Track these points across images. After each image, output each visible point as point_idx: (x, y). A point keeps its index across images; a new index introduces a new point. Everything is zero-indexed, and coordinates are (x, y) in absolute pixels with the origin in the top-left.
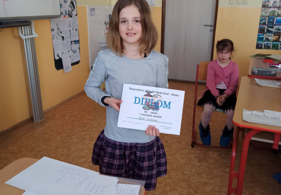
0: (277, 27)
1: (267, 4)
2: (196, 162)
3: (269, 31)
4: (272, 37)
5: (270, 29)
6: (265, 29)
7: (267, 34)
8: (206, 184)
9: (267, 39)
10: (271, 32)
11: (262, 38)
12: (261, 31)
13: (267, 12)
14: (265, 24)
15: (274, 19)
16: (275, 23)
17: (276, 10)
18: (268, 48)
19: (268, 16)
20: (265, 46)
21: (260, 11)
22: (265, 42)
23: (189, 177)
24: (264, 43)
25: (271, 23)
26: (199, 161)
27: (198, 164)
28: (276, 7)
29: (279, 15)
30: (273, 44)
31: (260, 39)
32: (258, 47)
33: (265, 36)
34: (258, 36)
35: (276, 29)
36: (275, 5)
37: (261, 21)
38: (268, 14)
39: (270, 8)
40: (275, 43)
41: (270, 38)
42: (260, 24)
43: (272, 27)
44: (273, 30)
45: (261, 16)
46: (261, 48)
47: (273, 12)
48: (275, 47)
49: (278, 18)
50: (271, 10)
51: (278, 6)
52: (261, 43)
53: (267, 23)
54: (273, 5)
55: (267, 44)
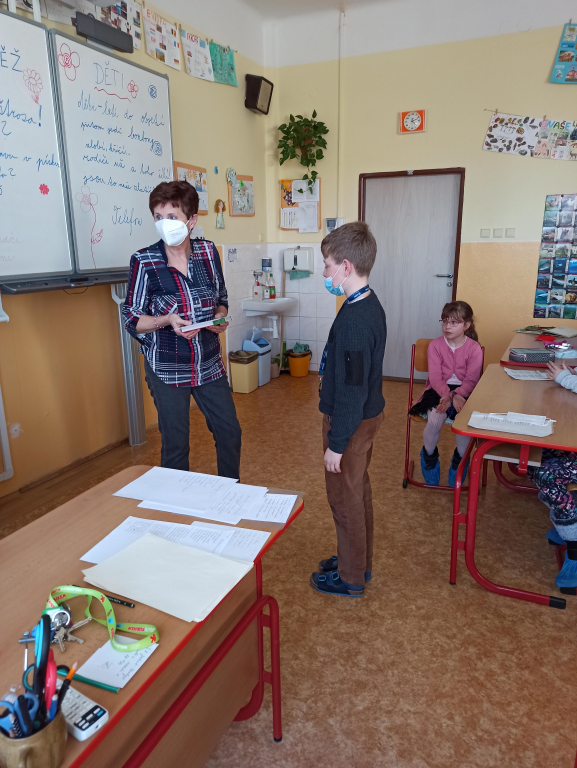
0: (571, 277)
1: (550, 236)
2: (409, 510)
3: (555, 285)
4: (562, 296)
5: (559, 282)
6: (548, 281)
7: (554, 291)
8: (421, 543)
9: (554, 299)
10: (561, 286)
11: (545, 298)
12: (542, 284)
13: (551, 251)
14: (548, 271)
15: (564, 263)
16: (567, 270)
17: (569, 246)
18: (557, 315)
19: (554, 258)
20: (550, 312)
21: (538, 248)
22: (551, 306)
23: (394, 532)
24: (547, 307)
25: (560, 270)
26: (413, 510)
27: (411, 514)
28: (567, 241)
29: (573, 256)
30: (565, 309)
31: (540, 299)
32: (537, 313)
33: (549, 295)
34: (537, 294)
35: (570, 281)
36: (565, 238)
37: (540, 266)
38: (553, 255)
39: (557, 242)
40: (568, 306)
41: (559, 298)
42: (539, 272)
43: (562, 278)
44: (565, 283)
45: (541, 258)
46: (543, 316)
47: (563, 250)
48: (570, 314)
49: (573, 261)
50: (558, 246)
51: (571, 239)
52: (542, 306)
53: (551, 270)
54: (562, 237)
55: (555, 308)
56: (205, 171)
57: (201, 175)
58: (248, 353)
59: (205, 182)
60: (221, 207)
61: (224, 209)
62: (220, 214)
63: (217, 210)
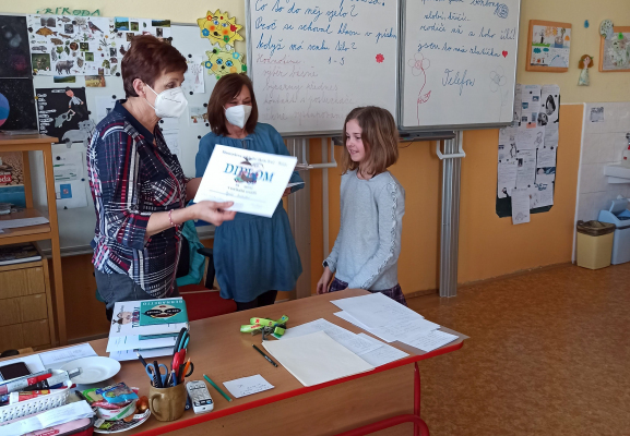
56: (570, 26)
57: (563, 31)
58: (602, 224)
59: (567, 38)
60: (586, 62)
61: (590, 65)
62: (584, 71)
63: (581, 66)
